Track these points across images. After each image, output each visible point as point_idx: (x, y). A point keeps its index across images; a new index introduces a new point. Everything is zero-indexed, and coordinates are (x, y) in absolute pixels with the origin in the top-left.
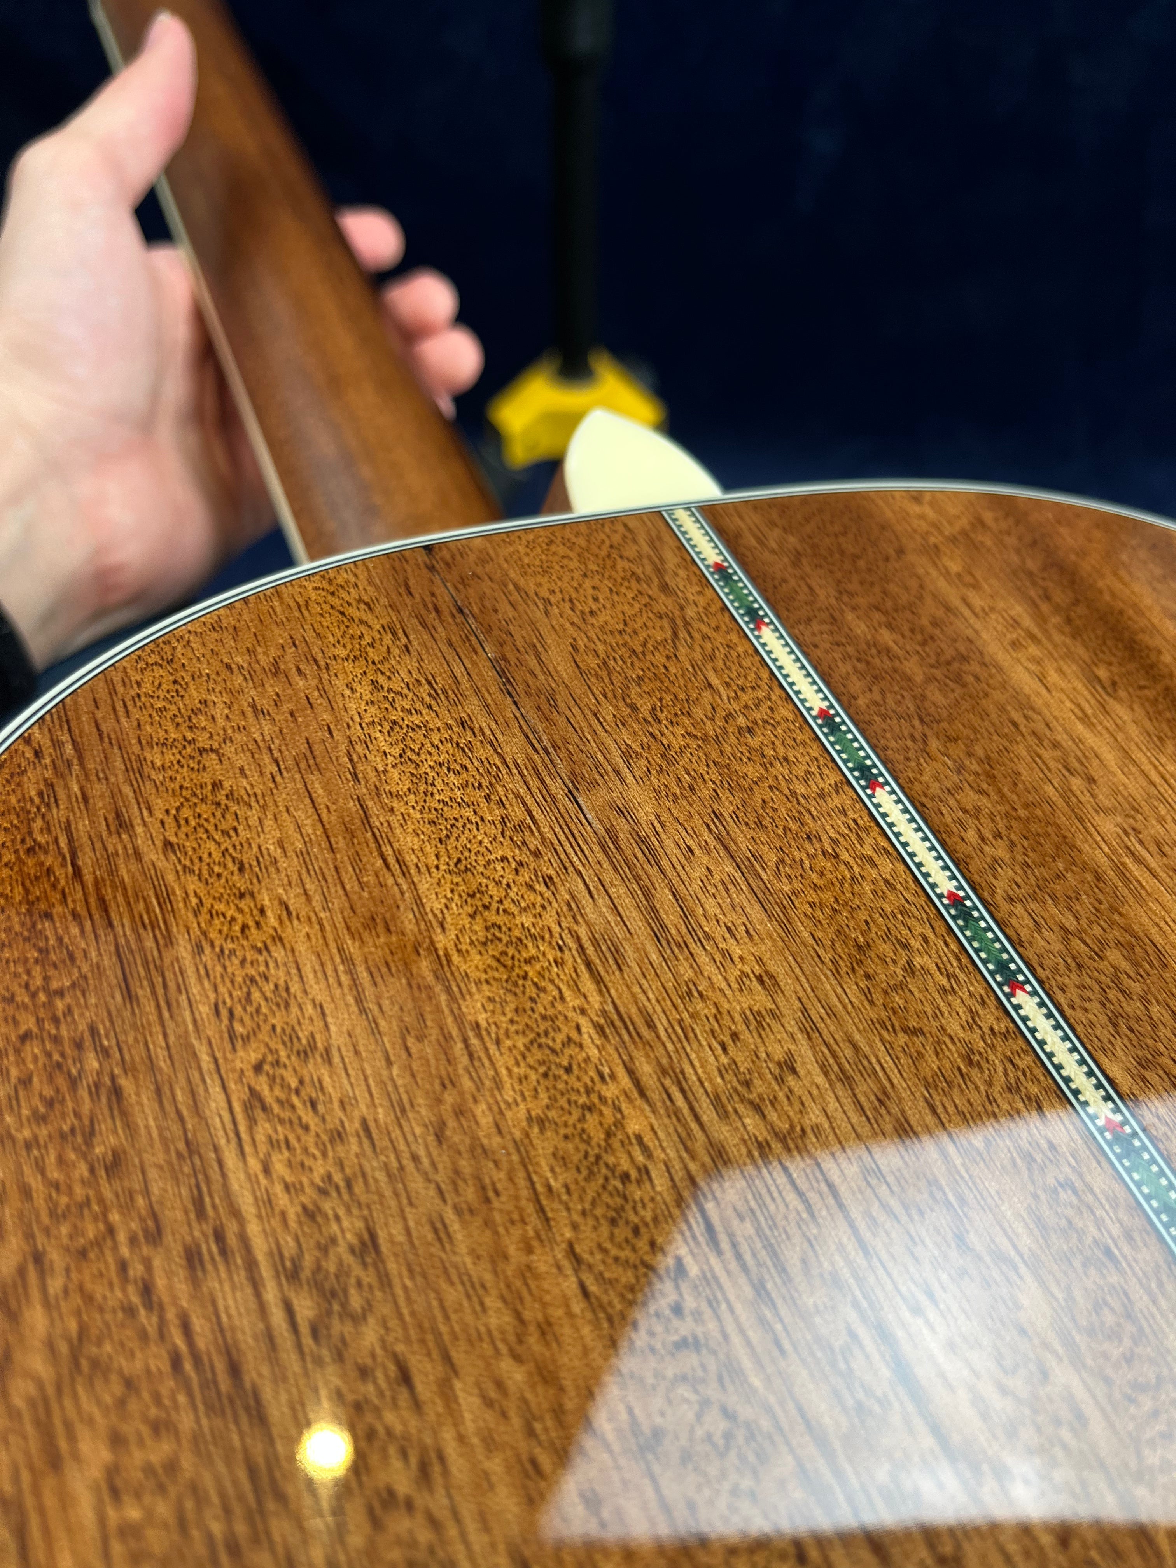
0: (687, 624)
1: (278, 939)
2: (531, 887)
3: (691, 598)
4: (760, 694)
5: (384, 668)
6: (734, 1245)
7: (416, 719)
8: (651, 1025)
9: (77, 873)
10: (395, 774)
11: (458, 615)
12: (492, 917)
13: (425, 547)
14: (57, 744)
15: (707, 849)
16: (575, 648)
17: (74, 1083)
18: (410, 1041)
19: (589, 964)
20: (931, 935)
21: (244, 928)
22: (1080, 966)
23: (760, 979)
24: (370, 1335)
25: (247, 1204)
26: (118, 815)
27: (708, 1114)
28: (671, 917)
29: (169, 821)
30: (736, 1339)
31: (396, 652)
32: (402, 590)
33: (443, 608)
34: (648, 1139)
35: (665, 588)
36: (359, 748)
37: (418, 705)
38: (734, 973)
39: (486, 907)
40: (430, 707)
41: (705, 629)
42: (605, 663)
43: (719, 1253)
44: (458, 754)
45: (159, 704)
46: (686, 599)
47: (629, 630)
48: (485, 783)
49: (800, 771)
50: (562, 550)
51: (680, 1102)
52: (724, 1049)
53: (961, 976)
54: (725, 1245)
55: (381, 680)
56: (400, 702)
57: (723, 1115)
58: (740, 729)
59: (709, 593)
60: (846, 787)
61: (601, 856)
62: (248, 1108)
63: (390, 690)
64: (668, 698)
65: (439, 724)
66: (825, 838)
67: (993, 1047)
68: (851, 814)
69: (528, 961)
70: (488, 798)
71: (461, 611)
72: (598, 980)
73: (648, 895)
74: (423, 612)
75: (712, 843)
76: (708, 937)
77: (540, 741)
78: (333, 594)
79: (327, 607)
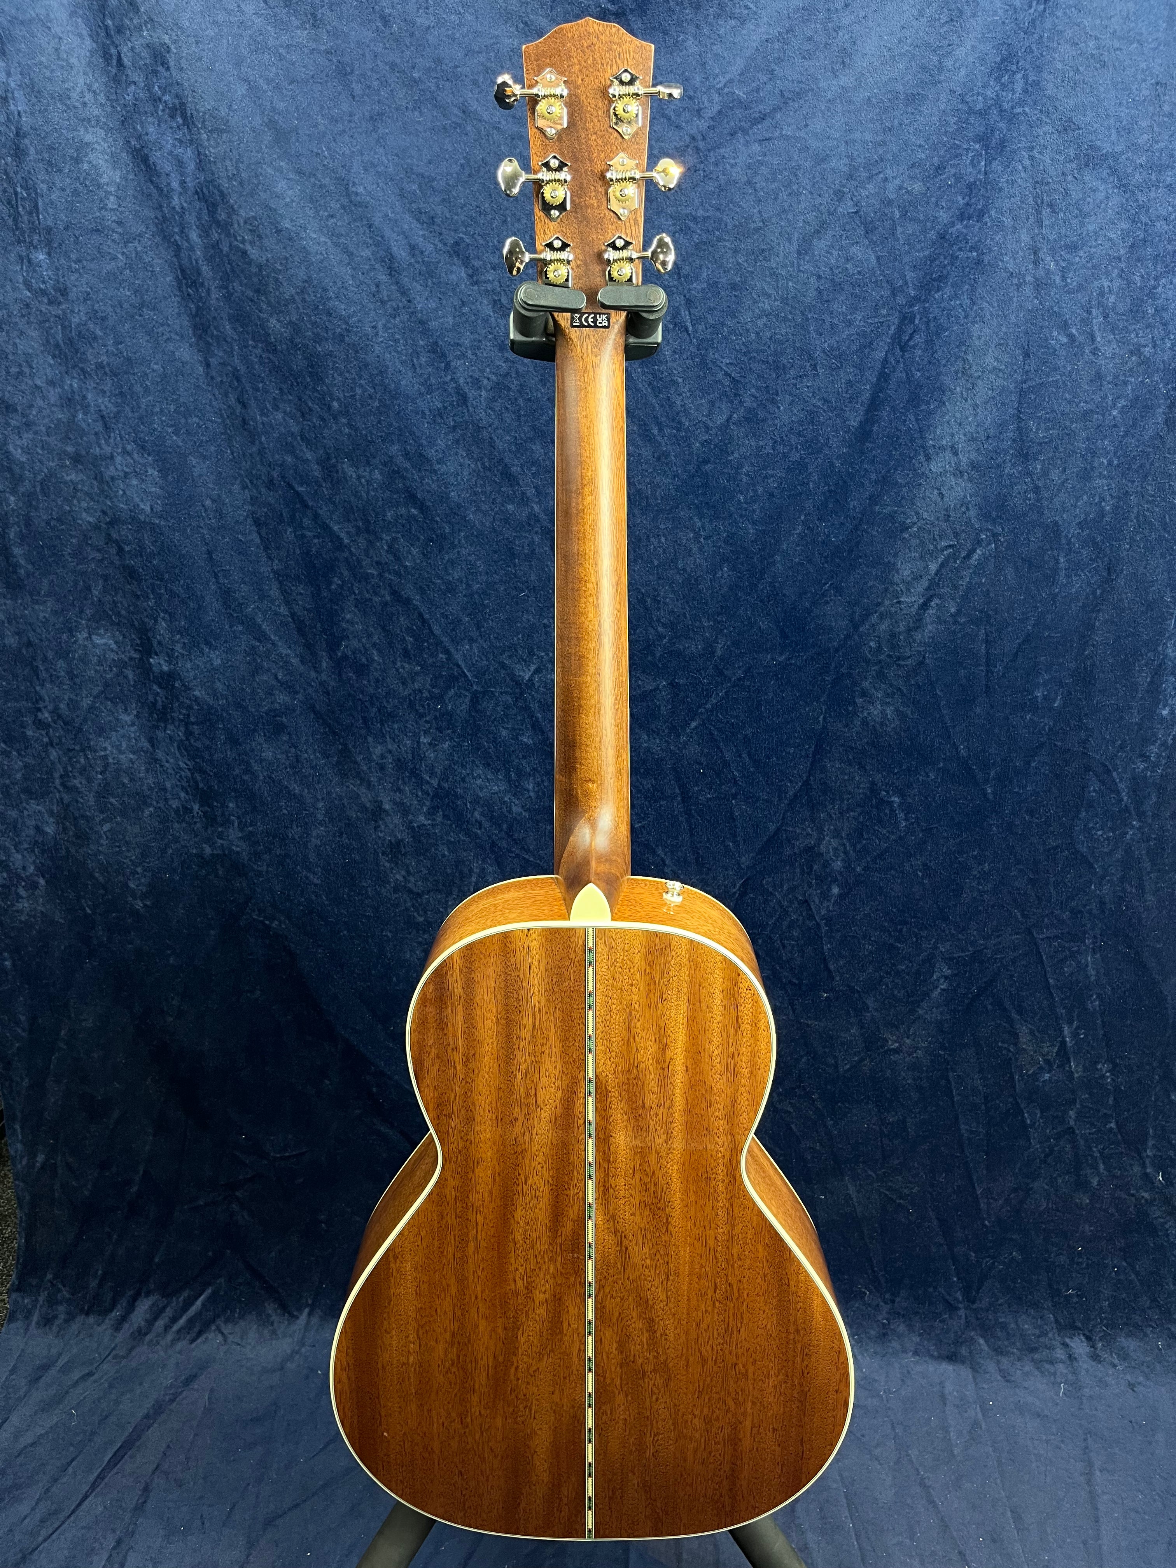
0: (574, 963)
1: (475, 1008)
2: (516, 1012)
3: (579, 955)
4: (580, 984)
5: (509, 960)
7: (510, 973)
8: (525, 1040)
9: (449, 989)
10: (502, 984)
12: (508, 1015)
13: (527, 930)
14: (447, 965)
15: (550, 1013)
16: (548, 963)
17: (443, 1022)
18: (489, 1030)
19: (520, 1027)
20: (581, 1041)
21: (470, 1005)
22: (605, 1054)
23: (546, 1038)
24: (471, 1065)
25: (460, 1045)
26: (456, 980)
27: (527, 1054)
28: (537, 1023)
29: (464, 983)
30: (516, 1082)
31: (512, 956)
32: (519, 941)
33: (525, 947)
34: (516, 1055)
35: (575, 952)
36: (498, 977)
37: (511, 970)
38: (542, 1036)
39: (508, 1013)
40: (514, 971)
41: (577, 965)
42: (552, 968)
44: (515, 983)
45: (468, 958)
47: (560, 961)
48: (517, 990)
49: (577, 1003)
50: (557, 937)
51: (524, 1052)
52: (534, 1046)
53: (581, 1048)
54: (520, 1071)
55: (507, 962)
56: (509, 968)
57: (529, 1055)
58: (571, 990)
59: (584, 955)
60: (584, 1009)
61: (531, 1010)
62: (464, 1032)
63: (508, 965)
64: (560, 980)
65: (514, 975)
66: (573, 1018)
67: (579, 1061)
68: (582, 1014)
69: (511, 1024)
70: (516, 993)
71: (528, 949)
72: (520, 1031)
73: (535, 1019)
74: (521, 947)
75: (552, 1013)
76: (542, 1029)
77: (530, 983)
78: (505, 939)
79: (502, 942)
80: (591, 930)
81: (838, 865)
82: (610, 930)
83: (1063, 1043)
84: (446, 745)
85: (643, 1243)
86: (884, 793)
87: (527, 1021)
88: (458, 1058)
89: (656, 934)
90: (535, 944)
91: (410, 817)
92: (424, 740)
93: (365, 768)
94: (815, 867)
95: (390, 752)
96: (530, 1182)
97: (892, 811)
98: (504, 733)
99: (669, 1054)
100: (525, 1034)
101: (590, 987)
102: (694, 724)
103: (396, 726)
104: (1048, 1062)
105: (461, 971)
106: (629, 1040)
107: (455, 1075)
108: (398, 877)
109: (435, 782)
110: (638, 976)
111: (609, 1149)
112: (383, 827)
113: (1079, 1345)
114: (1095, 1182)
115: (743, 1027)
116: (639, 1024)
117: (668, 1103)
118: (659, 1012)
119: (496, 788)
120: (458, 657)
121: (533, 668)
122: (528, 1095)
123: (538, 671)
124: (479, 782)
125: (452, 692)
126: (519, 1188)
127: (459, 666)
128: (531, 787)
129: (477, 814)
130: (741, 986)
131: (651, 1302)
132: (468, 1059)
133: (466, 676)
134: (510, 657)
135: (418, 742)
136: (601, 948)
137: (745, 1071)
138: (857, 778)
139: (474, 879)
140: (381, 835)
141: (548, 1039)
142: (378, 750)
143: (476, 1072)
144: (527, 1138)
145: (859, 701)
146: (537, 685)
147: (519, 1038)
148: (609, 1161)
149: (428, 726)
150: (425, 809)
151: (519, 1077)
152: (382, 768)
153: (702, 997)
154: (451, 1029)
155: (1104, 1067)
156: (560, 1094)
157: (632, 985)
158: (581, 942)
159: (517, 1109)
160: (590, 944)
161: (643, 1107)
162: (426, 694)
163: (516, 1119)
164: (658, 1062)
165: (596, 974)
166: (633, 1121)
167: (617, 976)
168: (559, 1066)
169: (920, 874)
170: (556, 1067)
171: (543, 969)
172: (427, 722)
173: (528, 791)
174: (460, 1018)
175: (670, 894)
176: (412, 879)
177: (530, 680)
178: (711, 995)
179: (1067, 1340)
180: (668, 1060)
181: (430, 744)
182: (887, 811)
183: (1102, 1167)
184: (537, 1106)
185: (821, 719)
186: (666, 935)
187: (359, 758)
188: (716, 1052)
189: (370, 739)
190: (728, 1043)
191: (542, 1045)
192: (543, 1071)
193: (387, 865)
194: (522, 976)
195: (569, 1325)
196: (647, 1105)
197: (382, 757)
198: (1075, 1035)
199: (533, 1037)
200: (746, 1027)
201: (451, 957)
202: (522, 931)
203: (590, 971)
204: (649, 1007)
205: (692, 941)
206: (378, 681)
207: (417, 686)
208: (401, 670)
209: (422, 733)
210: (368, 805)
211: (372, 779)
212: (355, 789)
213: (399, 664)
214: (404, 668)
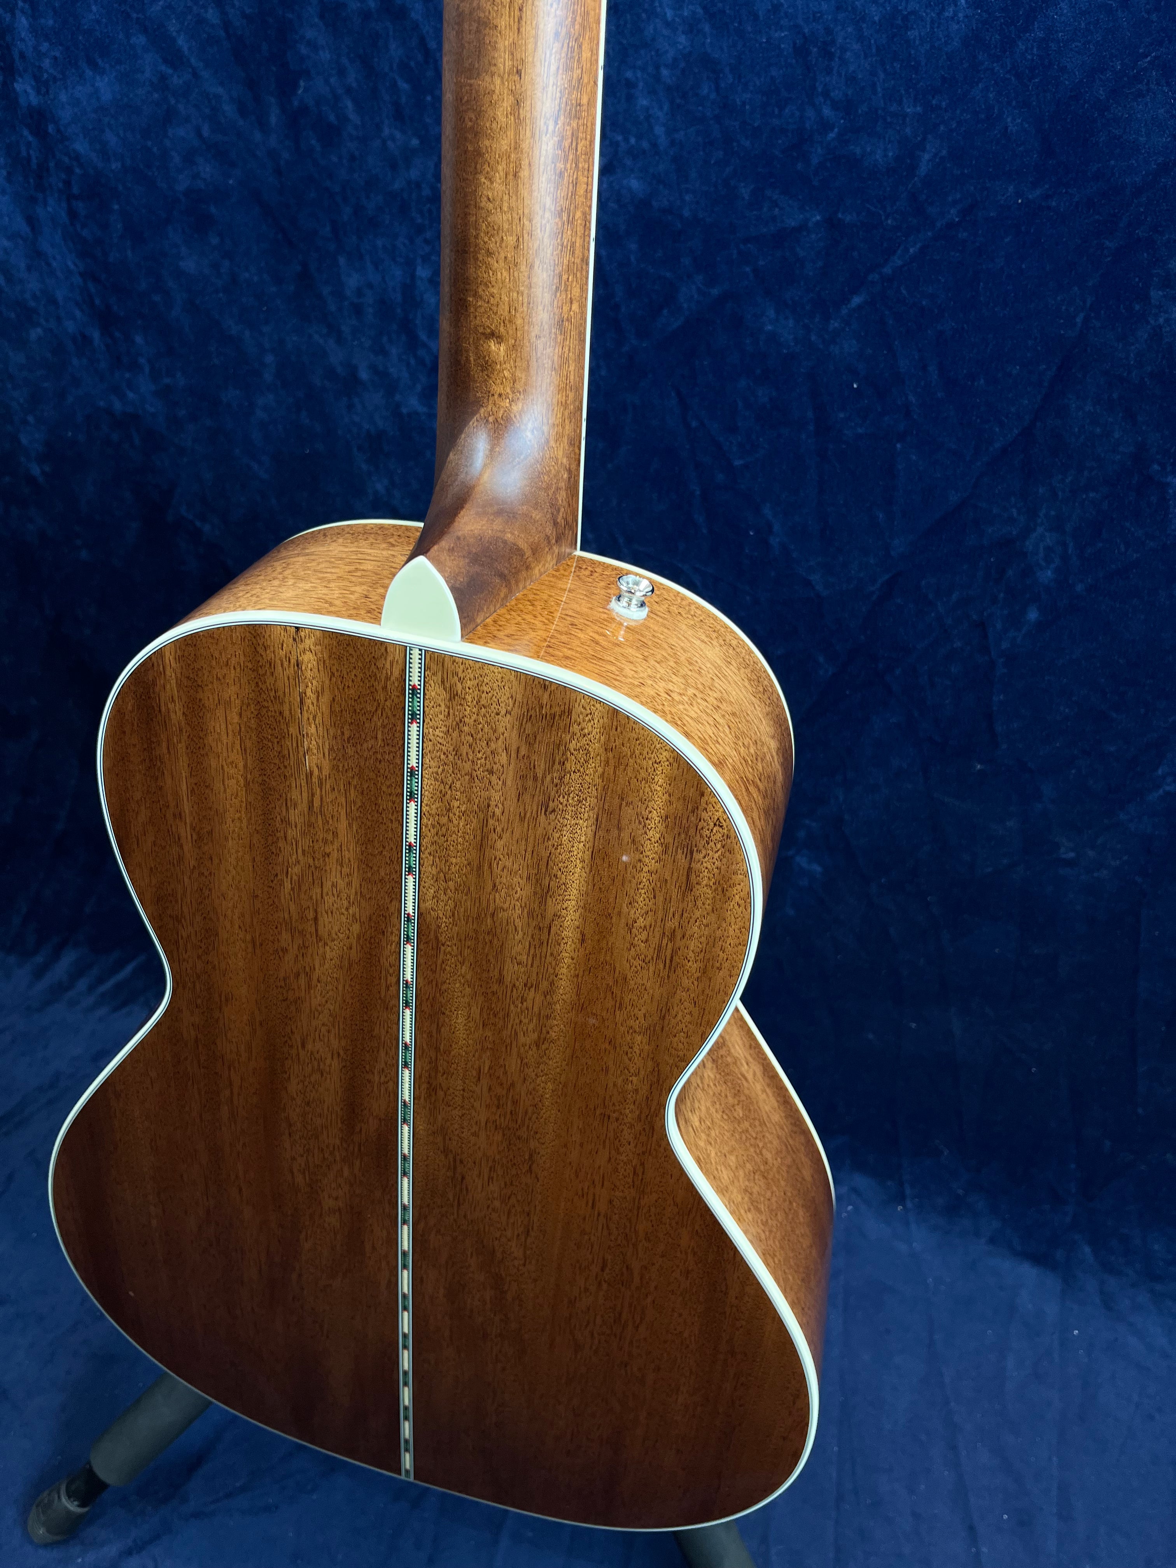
0: (383, 708)
1: (207, 754)
2: (280, 776)
3: (393, 697)
4: (393, 750)
5: (262, 679)
6: (291, 879)
7: (266, 704)
8: (296, 827)
9: (160, 711)
10: (253, 722)
11: (296, 667)
12: (265, 778)
13: (296, 628)
14: (158, 665)
15: (339, 791)
16: (334, 700)
17: (154, 765)
18: (233, 797)
19: (286, 804)
20: (394, 849)
21: (199, 748)
22: (437, 880)
23: (333, 833)
24: (206, 848)
25: (187, 811)
26: (172, 697)
27: (300, 851)
28: (317, 803)
29: (185, 706)
30: (282, 893)
31: (268, 673)
32: (280, 646)
33: (292, 661)
34: (282, 849)
35: (385, 688)
36: (244, 707)
37: (268, 699)
38: (326, 827)
39: (265, 775)
40: (272, 701)
41: (389, 714)
42: (342, 711)
43: (287, 877)
44: (275, 724)
45: (189, 662)
46: (390, 697)
47: (358, 701)
48: (279, 737)
49: (388, 783)
50: (351, 651)
51: (294, 846)
52: (313, 842)
53: (395, 862)
54: (289, 877)
55: (260, 684)
56: (263, 695)
57: (304, 854)
58: (377, 759)
59: (402, 698)
60: (401, 796)
61: (305, 778)
62: (191, 791)
63: (261, 689)
64: (357, 735)
65: (272, 709)
66: (381, 807)
67: (390, 882)
68: (396, 805)
69: (270, 795)
70: (278, 742)
71: (298, 665)
72: (287, 809)
73: (313, 795)
74: (284, 660)
75: (342, 790)
76: (325, 815)
77: (303, 731)
78: (254, 637)
79: (250, 642)
80: (416, 653)
81: (1047, 576)
82: (454, 659)
85: (490, 1178)
86: (1156, 467)
87: (299, 795)
88: (185, 831)
89: (545, 684)
90: (309, 660)
91: (397, 398)
93: (334, 309)
94: (1010, 573)
95: (370, 286)
96: (309, 1047)
99: (551, 907)
100: (294, 816)
101: (413, 759)
102: (856, 300)
105: (179, 685)
106: (480, 867)
107: (181, 858)
110: (504, 758)
111: (439, 1031)
112: (359, 408)
115: (699, 890)
116: (500, 844)
117: (545, 985)
118: (540, 831)
122: (302, 918)
126: (294, 1052)
130: (704, 815)
131: (499, 1255)
132: (200, 838)
135: (413, 277)
136: (436, 692)
137: (693, 966)
138: (1117, 435)
140: (356, 419)
141: (335, 834)
142: (354, 280)
143: (216, 861)
144: (303, 981)
147: (286, 821)
148: (437, 1049)
151: (288, 885)
153: (624, 822)
154: (169, 781)
156: (356, 928)
157: (491, 772)
158: (396, 673)
159: (285, 936)
160: (415, 677)
161: (500, 981)
163: (285, 951)
164: (531, 914)
165: (424, 738)
166: (481, 999)
167: (464, 749)
168: (356, 883)
170: (349, 884)
171: (325, 708)
174: (182, 764)
175: (624, 601)
178: (642, 820)
180: (549, 914)
184: (319, 938)
185: (1079, 320)
186: (564, 690)
187: (326, 291)
188: (641, 922)
189: (342, 260)
190: (666, 911)
191: (325, 842)
192: (328, 885)
193: (364, 467)
194: (287, 713)
195: (374, 1248)
196: (507, 979)
197: (359, 292)
199: (311, 825)
200: (704, 890)
201: (159, 653)
202: (285, 628)
203: (413, 731)
204: (522, 819)
205: (615, 713)
206: (353, 158)
207: (414, 174)
208: (390, 143)
209: (419, 261)
210: (339, 370)
211: (343, 328)
212: (321, 341)
213: (386, 131)
214: (393, 139)
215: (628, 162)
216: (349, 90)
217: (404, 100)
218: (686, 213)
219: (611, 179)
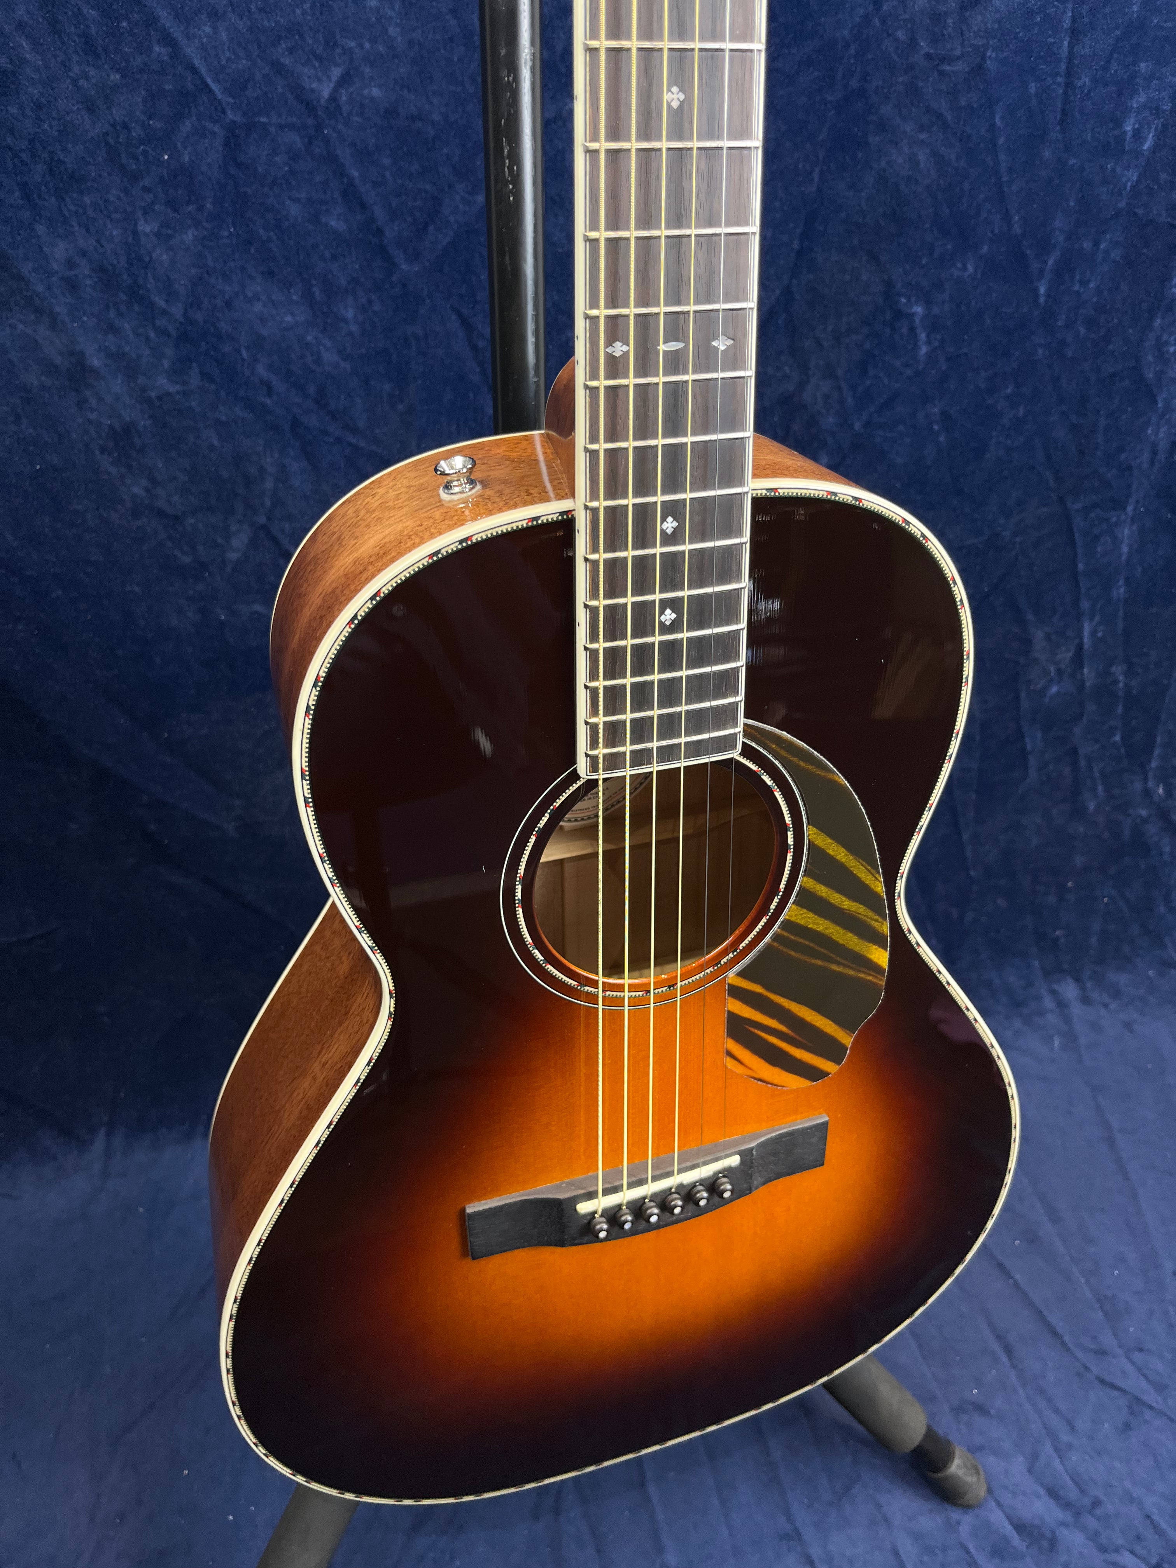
81: (830, 421)
83: (1080, 646)
84: (190, 235)
86: (903, 300)
91: (141, 380)
92: (146, 227)
93: (40, 288)
94: (795, 427)
95: (84, 253)
97: (912, 329)
98: (294, 210)
103: (87, 200)
104: (1060, 672)
108: (136, 490)
109: (177, 311)
112: (93, 402)
113: (1069, 990)
114: (1092, 806)
119: (288, 318)
120: (191, 51)
121: (336, 72)
123: (345, 80)
124: (258, 307)
125: (187, 126)
127: (194, 70)
128: (350, 314)
129: (261, 370)
133: (211, 91)
134: (291, 51)
135: (135, 233)
138: (864, 277)
139: (269, 484)
140: (93, 416)
142: (60, 250)
145: (874, 140)
146: (345, 109)
149: (149, 197)
150: (166, 363)
152: (72, 286)
155: (1118, 671)
162: (137, 132)
169: (936, 427)
172: (146, 189)
173: (345, 320)
176: (160, 492)
177: (333, 98)
179: (1055, 986)
181: (158, 235)
182: (905, 330)
183: (1100, 788)
187: (26, 268)
189: (41, 229)
193: (113, 470)
197: (70, 264)
198: (1093, 633)
206: (39, 107)
207: (118, 114)
208: (82, 82)
209: (139, 213)
210: (58, 360)
211: (57, 309)
212: (29, 331)
213: (76, 69)
214: (87, 78)
215: (367, 70)
216: (21, 26)
217: (93, 30)
218: (436, 117)
219: (351, 90)
